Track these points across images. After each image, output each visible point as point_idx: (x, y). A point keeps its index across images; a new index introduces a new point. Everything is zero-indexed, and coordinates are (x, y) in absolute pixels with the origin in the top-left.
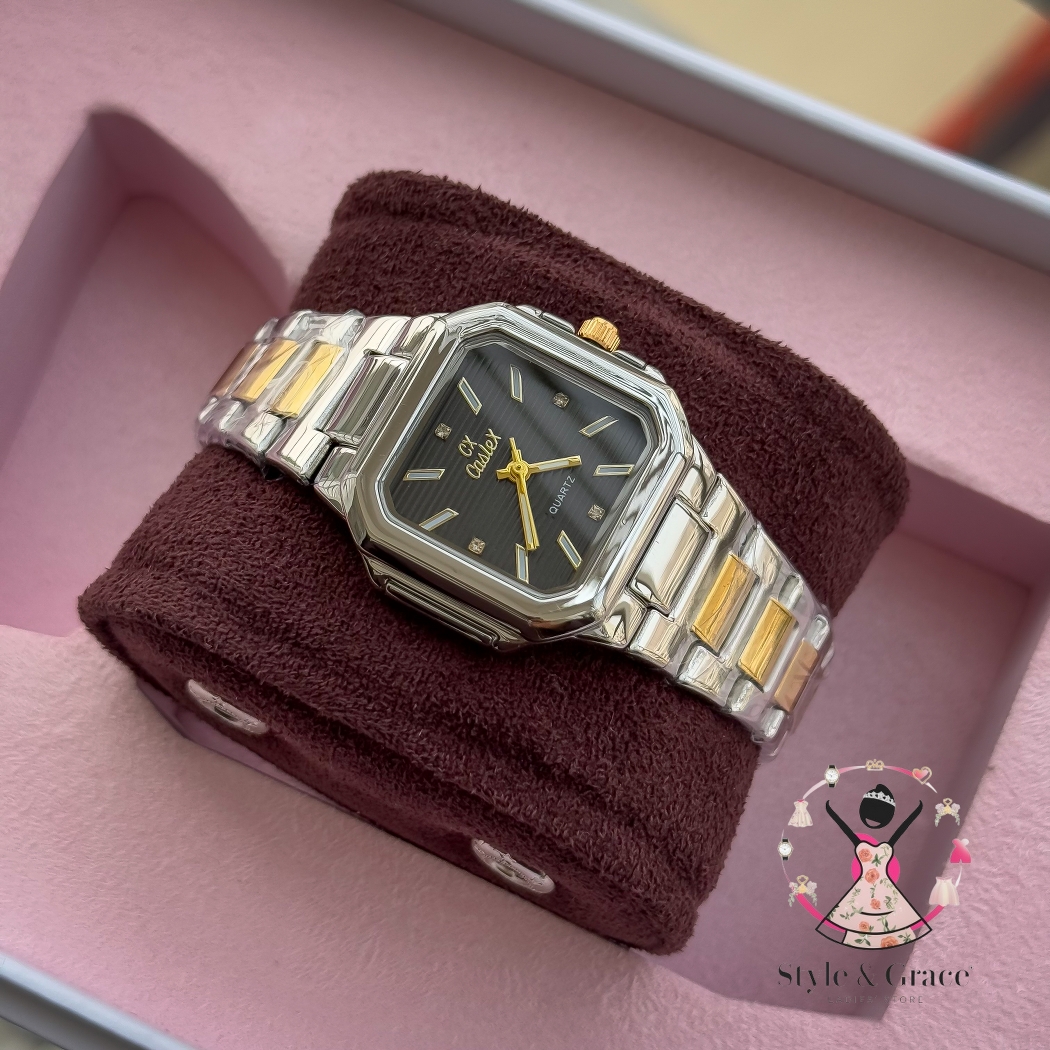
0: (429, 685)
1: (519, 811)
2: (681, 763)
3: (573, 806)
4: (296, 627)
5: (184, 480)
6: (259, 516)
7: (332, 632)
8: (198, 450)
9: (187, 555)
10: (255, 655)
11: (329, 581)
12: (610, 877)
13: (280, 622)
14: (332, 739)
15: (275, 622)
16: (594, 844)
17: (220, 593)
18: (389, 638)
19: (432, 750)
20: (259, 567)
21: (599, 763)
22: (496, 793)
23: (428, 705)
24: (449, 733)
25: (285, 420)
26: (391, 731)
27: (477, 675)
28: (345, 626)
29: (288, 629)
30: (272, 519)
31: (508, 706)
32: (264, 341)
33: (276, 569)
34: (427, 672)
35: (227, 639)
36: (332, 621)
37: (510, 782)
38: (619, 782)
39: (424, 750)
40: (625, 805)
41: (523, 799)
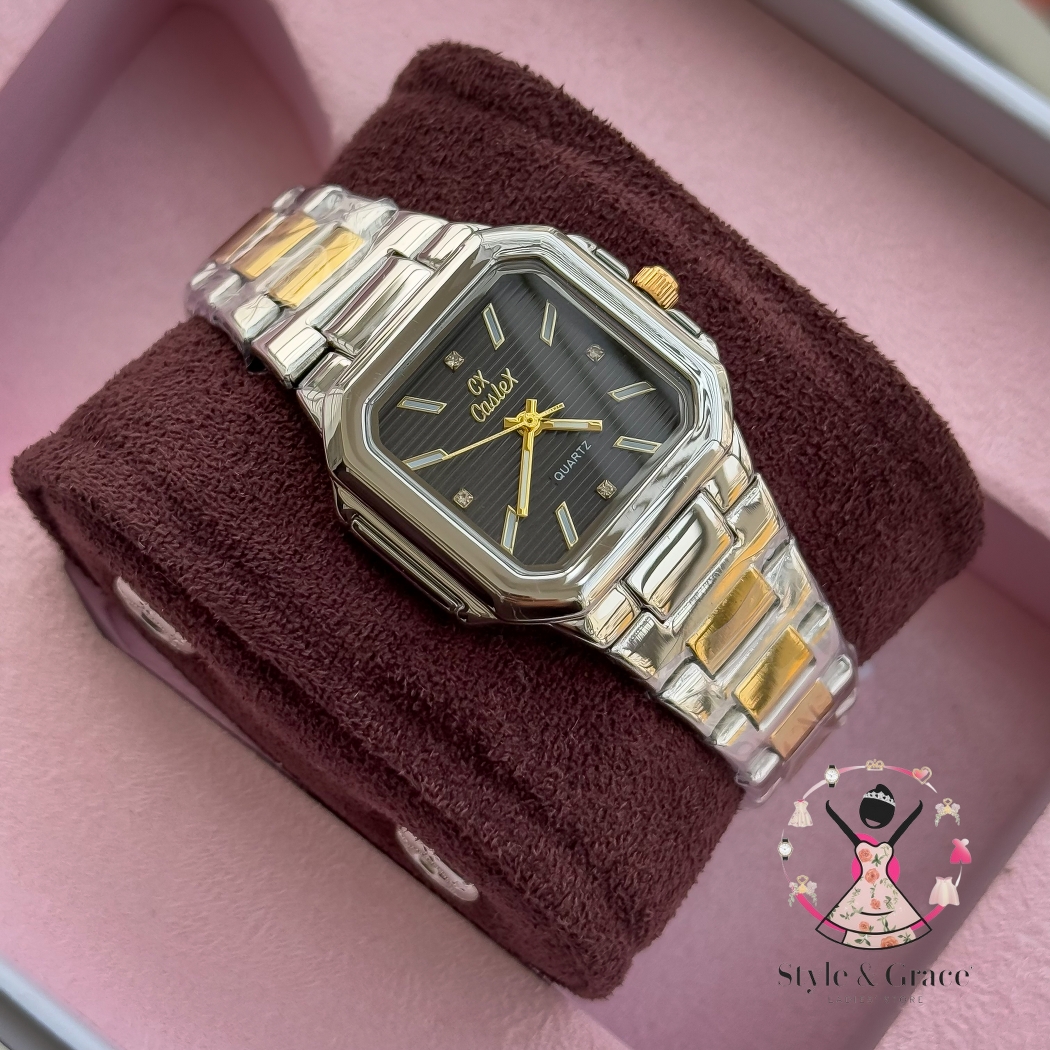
0: (377, 643)
1: (448, 805)
2: (645, 790)
3: (510, 813)
4: (242, 546)
5: (158, 351)
6: (230, 411)
7: (281, 560)
8: (183, 318)
9: (140, 437)
10: (190, 567)
11: (291, 502)
12: (536, 901)
13: (226, 536)
14: (259, 678)
15: (221, 535)
16: (524, 860)
17: (167, 489)
18: (344, 581)
19: (366, 716)
20: (217, 469)
21: (550, 772)
22: (426, 779)
23: (371, 664)
24: (388, 702)
25: (282, 308)
26: (325, 685)
27: (433, 643)
28: (298, 557)
29: (231, 547)
30: (243, 418)
31: (461, 686)
32: (282, 211)
33: (235, 476)
34: (378, 628)
35: (163, 542)
36: (284, 548)
37: (445, 772)
38: (568, 798)
39: (357, 714)
40: (569, 824)
41: (455, 793)
